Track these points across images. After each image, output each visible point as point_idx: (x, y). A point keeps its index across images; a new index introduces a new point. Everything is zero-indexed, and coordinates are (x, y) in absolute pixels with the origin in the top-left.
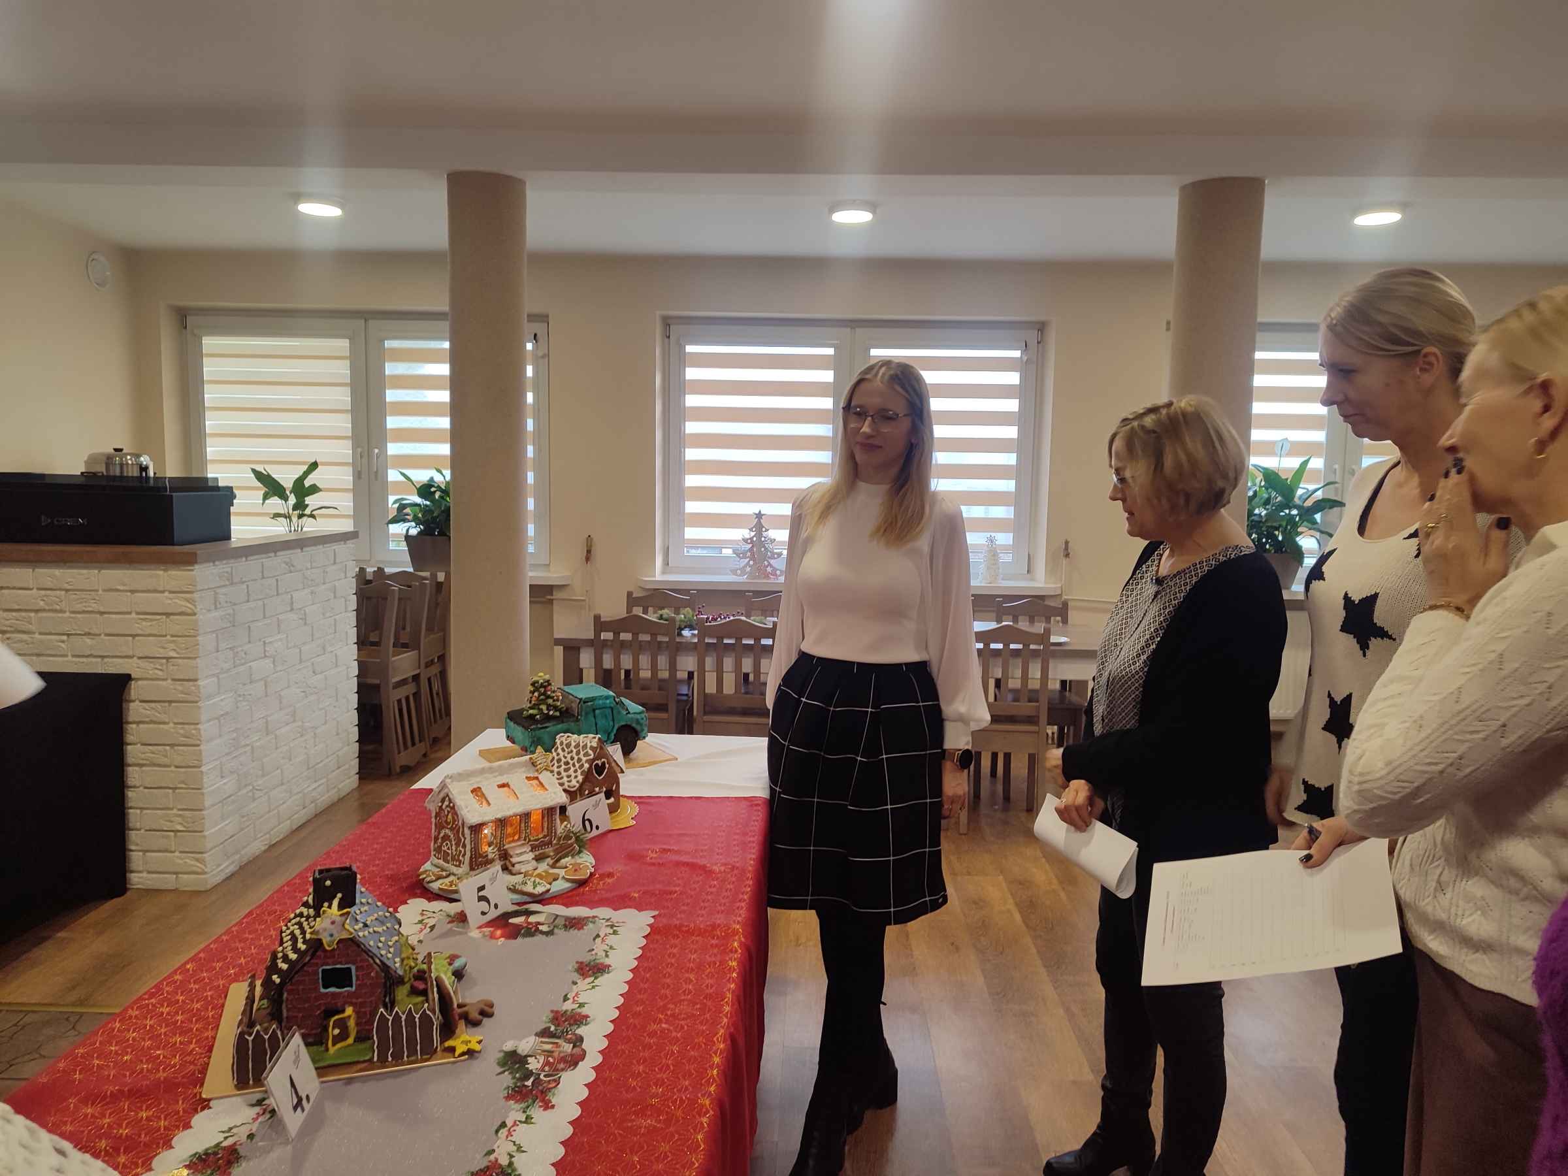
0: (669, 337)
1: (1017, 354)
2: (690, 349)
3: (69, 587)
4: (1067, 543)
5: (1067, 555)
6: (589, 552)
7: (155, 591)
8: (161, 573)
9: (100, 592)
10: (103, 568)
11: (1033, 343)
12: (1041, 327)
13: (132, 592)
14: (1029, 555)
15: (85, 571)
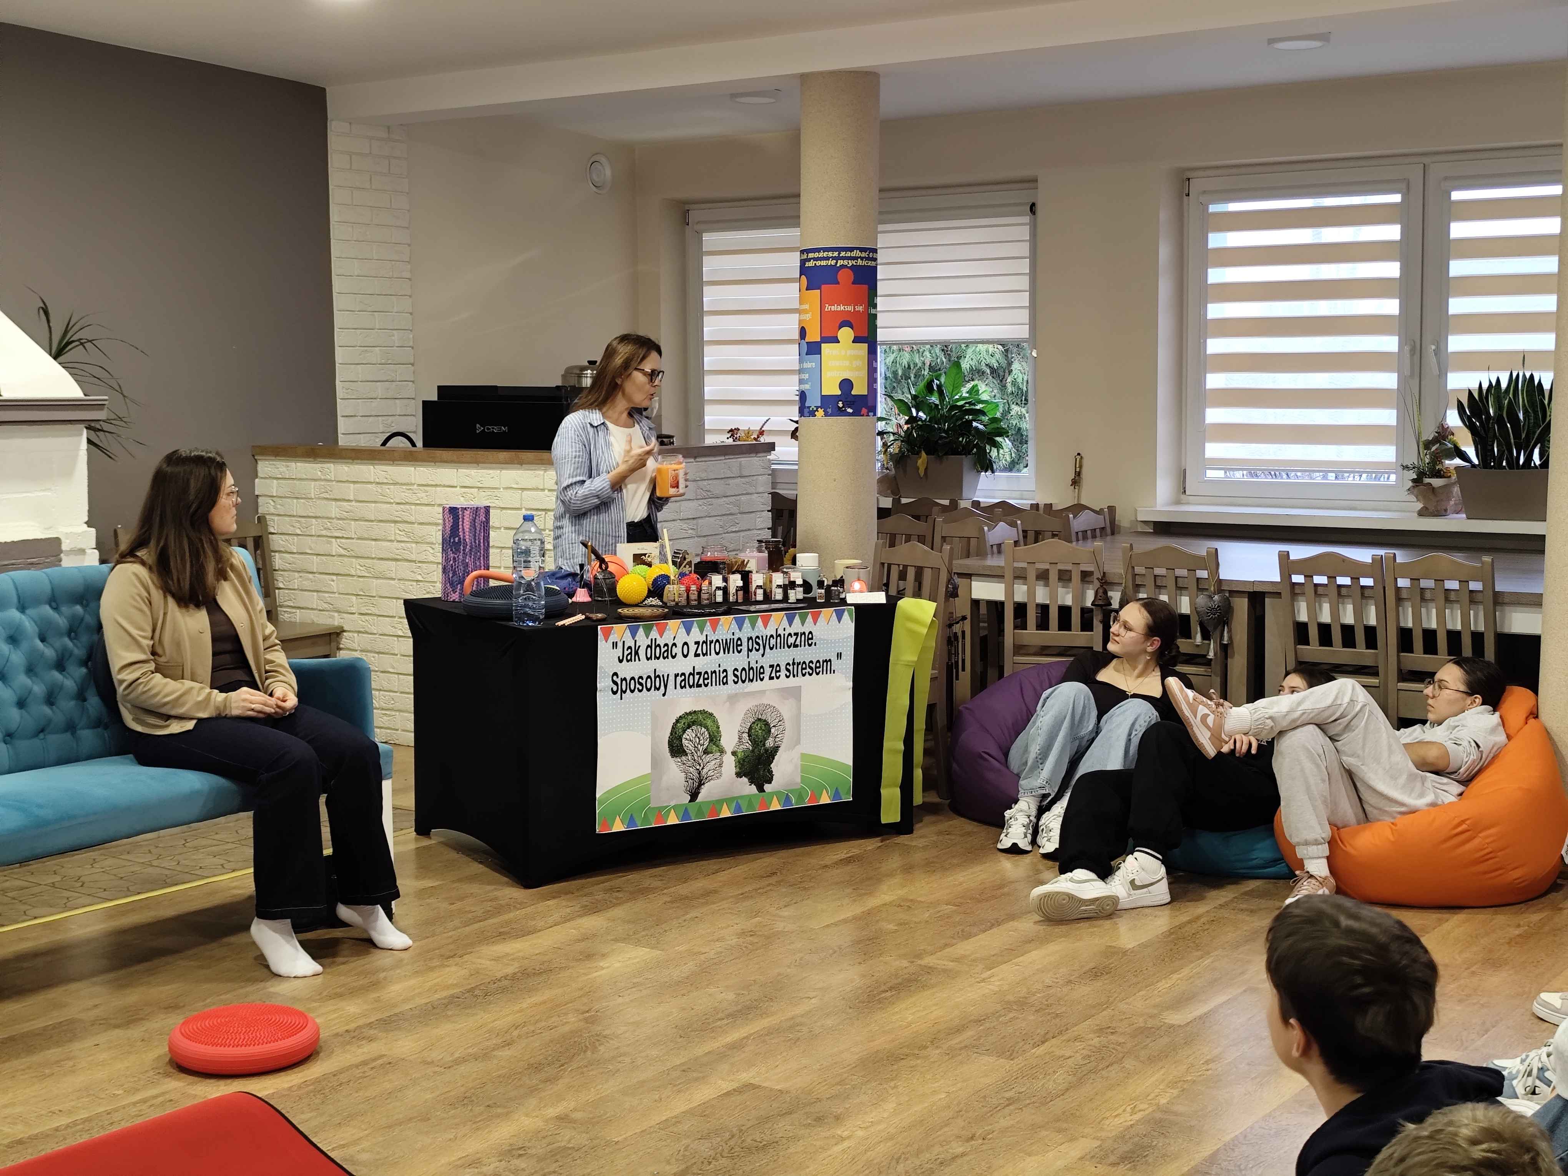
0: (1189, 195)
2: (1213, 208)
3: (481, 485)
6: (1078, 474)
7: (537, 489)
8: (542, 472)
9: (502, 490)
10: (503, 468)
13: (523, 489)
15: (491, 471)
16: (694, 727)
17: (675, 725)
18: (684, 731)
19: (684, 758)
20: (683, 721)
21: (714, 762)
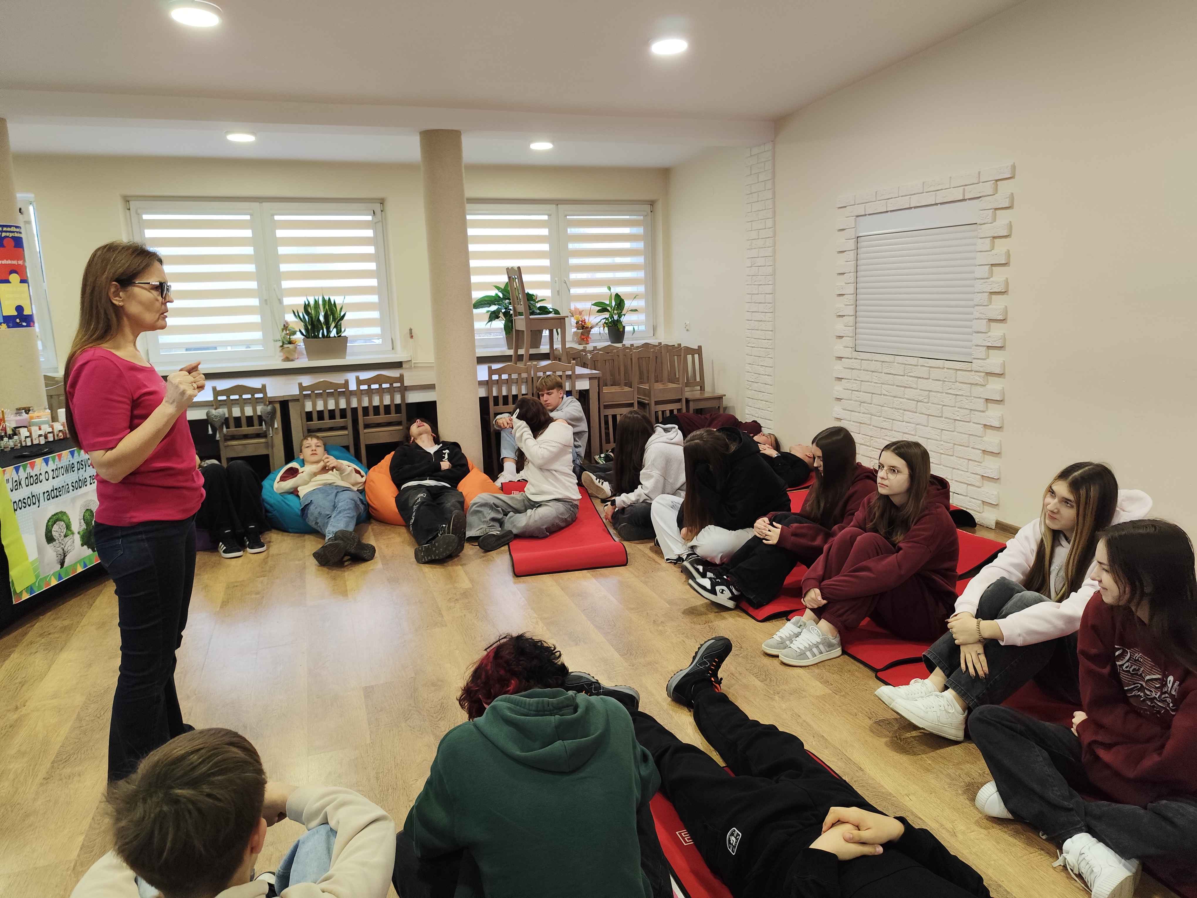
0: (129, 209)
1: (369, 218)
2: (145, 217)
4: (411, 330)
5: (412, 337)
11: (378, 211)
12: (382, 202)
14: (392, 339)
16: (58, 523)
17: (47, 523)
18: (52, 526)
19: (54, 543)
20: (51, 520)
21: (70, 541)
